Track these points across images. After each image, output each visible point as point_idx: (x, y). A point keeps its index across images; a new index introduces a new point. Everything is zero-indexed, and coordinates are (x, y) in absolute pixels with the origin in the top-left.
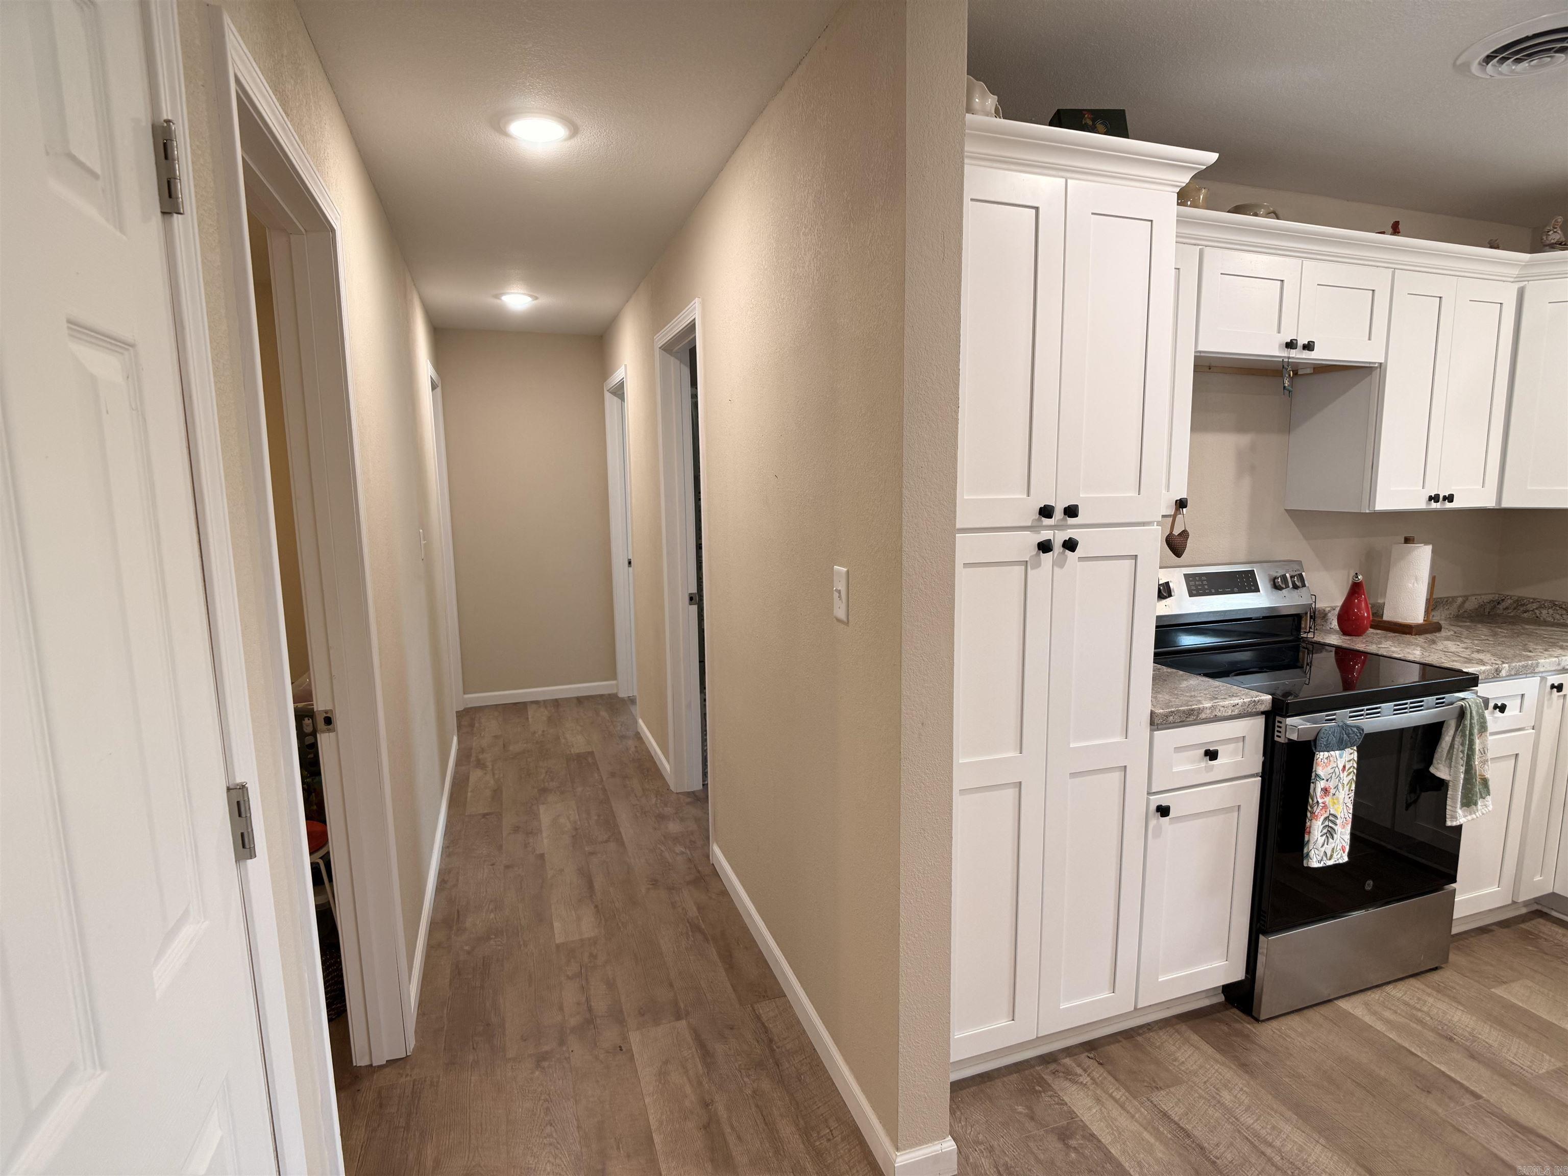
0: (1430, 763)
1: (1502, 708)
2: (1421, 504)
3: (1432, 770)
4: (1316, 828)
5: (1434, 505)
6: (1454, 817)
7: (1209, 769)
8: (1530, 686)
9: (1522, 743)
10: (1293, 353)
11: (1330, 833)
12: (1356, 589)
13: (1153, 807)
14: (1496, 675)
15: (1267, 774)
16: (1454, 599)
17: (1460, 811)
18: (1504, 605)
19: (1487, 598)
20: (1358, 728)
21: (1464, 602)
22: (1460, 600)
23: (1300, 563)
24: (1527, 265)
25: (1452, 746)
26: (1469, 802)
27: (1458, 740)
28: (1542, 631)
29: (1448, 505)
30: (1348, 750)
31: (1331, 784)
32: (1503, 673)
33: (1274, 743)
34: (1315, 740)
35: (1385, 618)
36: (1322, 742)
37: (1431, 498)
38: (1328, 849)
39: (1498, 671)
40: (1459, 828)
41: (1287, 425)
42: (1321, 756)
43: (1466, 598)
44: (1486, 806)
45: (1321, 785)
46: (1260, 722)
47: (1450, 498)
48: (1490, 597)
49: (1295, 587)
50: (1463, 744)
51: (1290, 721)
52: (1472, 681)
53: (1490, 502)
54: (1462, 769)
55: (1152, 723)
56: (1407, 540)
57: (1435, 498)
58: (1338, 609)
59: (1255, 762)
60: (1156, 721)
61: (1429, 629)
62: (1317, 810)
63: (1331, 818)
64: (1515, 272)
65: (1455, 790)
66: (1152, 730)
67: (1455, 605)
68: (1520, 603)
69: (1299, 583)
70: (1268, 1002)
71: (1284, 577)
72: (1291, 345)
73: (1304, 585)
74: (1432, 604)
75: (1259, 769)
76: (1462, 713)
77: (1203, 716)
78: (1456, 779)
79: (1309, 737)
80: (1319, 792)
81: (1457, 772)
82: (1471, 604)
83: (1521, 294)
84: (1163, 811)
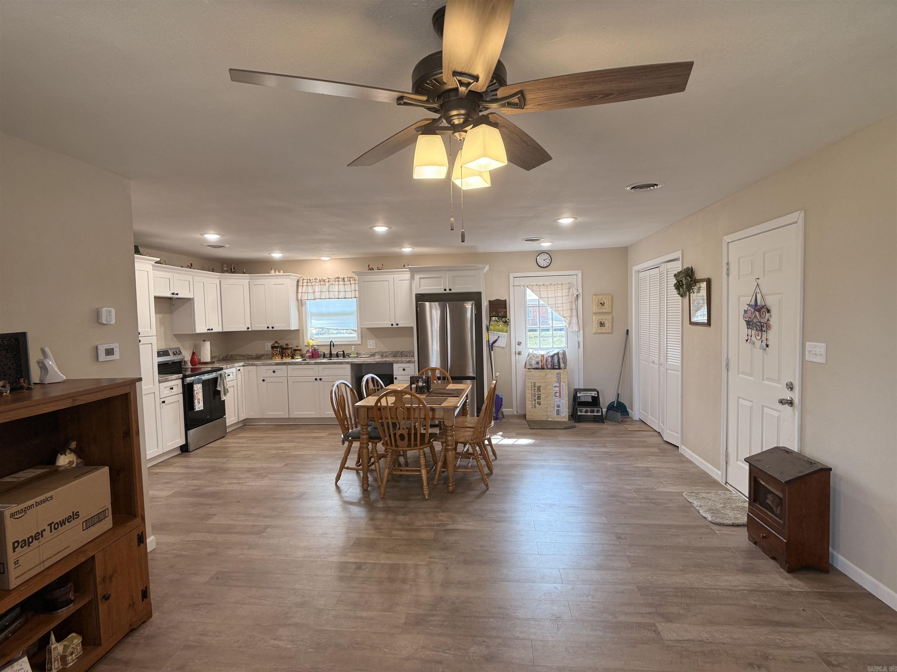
0: (216, 387)
1: (229, 375)
2: (206, 331)
3: (217, 389)
4: (196, 402)
5: (209, 331)
6: (223, 398)
7: (172, 392)
8: (234, 370)
9: (234, 383)
10: (174, 296)
11: (199, 403)
12: (194, 354)
13: (161, 402)
14: (227, 368)
15: (184, 393)
16: (216, 356)
17: (224, 397)
18: (228, 357)
19: (224, 355)
20: (201, 378)
21: (219, 357)
22: (218, 356)
23: (179, 348)
24: (220, 276)
25: (220, 383)
26: (225, 394)
27: (221, 381)
28: (237, 361)
29: (212, 331)
30: (200, 384)
31: (198, 392)
32: (228, 367)
33: (184, 384)
34: (193, 382)
35: (201, 361)
36: (194, 382)
37: (208, 330)
38: (199, 406)
39: (227, 367)
40: (224, 400)
41: (171, 312)
42: (195, 385)
43: (220, 356)
44: (229, 395)
45: (196, 392)
46: (181, 380)
47: (212, 329)
48: (225, 355)
49: (179, 354)
50: (222, 381)
51: (187, 379)
52: (222, 369)
53: (221, 331)
54: (223, 387)
55: (159, 382)
56: (204, 341)
57: (209, 330)
58: (190, 360)
59: (181, 390)
60: (160, 381)
61: (212, 363)
62: (196, 398)
63: (199, 399)
64: (218, 277)
65: (222, 392)
66: (159, 383)
67: (217, 358)
68: (232, 356)
69: (180, 353)
70: (191, 447)
71: (176, 352)
72: (173, 294)
73: (181, 353)
74: (212, 358)
75: (182, 392)
76: (221, 375)
77: (169, 379)
78: (222, 390)
79: (192, 382)
80: (196, 394)
81: (222, 388)
82: (221, 357)
83: (220, 281)
84: (164, 402)
